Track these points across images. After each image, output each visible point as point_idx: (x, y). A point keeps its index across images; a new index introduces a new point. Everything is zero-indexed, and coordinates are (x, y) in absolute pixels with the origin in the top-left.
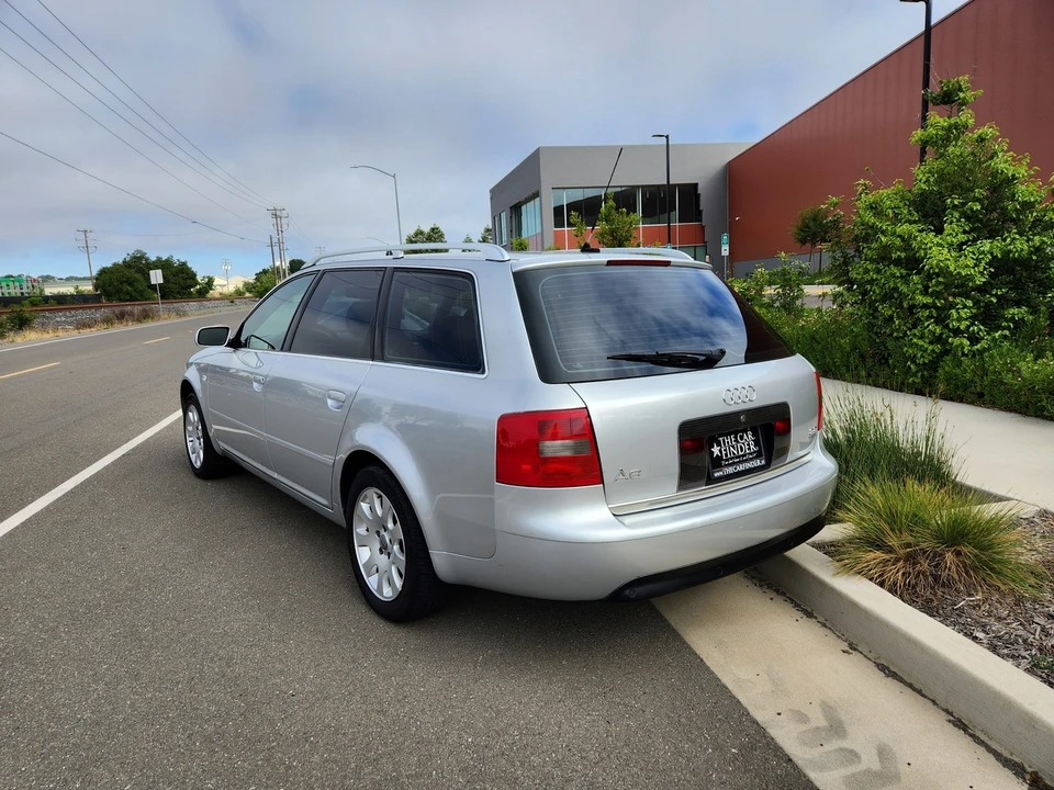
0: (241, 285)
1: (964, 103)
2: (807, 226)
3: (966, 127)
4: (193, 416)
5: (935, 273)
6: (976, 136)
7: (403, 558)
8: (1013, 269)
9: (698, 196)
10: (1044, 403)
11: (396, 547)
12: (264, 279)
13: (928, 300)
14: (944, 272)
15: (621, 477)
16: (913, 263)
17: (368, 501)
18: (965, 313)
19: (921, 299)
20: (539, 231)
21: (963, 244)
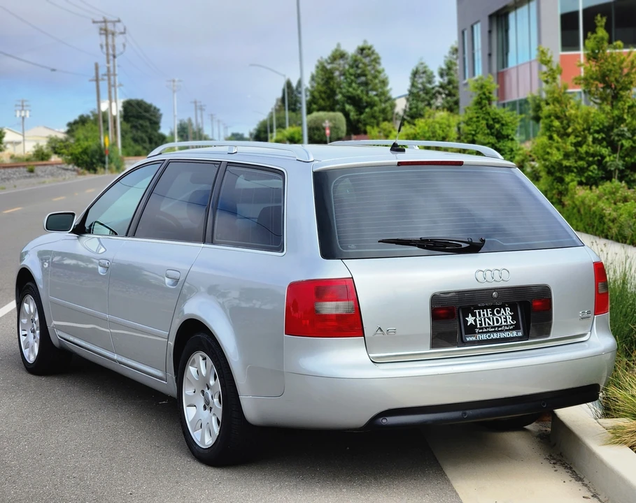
0: (44, 143)
4: (29, 306)
7: (220, 408)
11: (216, 400)
15: (379, 332)
17: (195, 365)
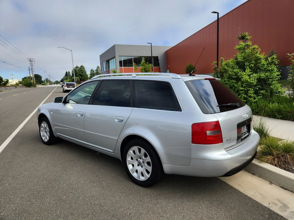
0: (17, 82)
1: (247, 39)
2: (188, 69)
3: (249, 45)
4: (44, 125)
5: (244, 82)
6: (253, 48)
7: (150, 167)
8: (261, 81)
9: (158, 60)
10: (276, 114)
11: (146, 164)
12: (25, 80)
13: (243, 89)
14: (247, 81)
16: (238, 79)
18: (252, 92)
19: (241, 88)
20: (115, 67)
21: (250, 74)
